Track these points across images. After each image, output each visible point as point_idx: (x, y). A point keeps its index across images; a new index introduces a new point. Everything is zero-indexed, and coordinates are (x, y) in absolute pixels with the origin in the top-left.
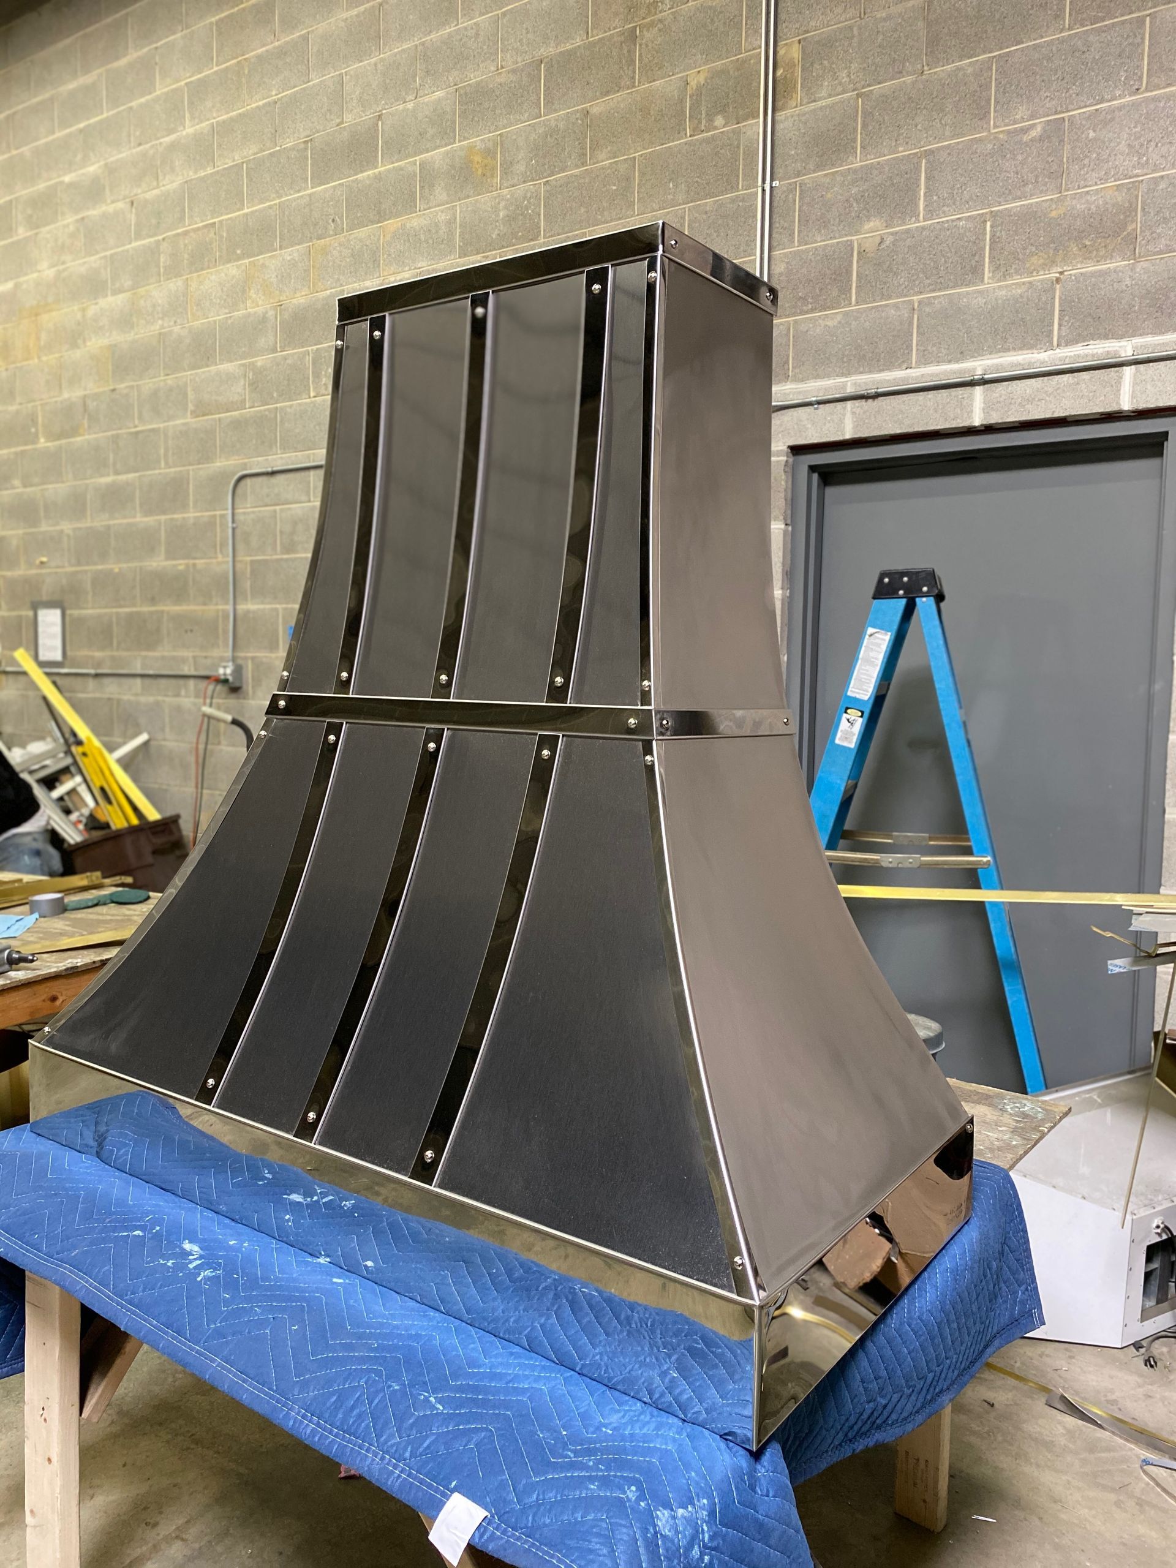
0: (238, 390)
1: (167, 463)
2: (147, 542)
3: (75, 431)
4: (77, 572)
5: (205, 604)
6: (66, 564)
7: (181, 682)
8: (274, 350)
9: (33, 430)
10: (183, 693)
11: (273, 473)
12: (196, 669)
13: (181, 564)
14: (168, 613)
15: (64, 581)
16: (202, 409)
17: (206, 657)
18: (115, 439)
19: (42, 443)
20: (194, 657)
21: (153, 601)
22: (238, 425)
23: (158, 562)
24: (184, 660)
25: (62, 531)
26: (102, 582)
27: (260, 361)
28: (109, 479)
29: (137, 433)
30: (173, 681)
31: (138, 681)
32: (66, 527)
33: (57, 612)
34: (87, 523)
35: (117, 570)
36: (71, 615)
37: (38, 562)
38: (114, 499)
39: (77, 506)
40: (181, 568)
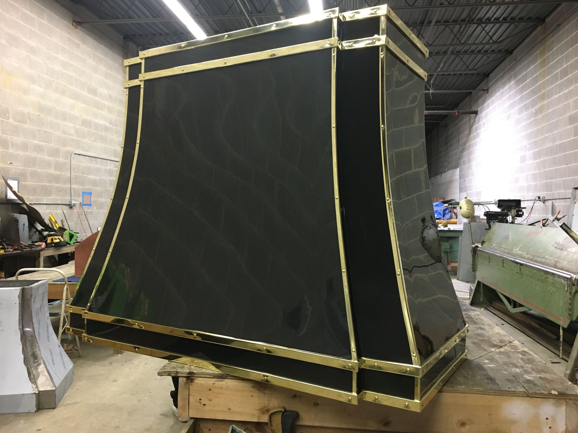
0: (72, 131)
1: (54, 143)
2: (49, 164)
3: (25, 122)
4: (24, 169)
5: (64, 185)
6: (20, 166)
7: (58, 206)
8: (80, 126)
9: (7, 115)
10: (58, 209)
11: (80, 155)
12: (61, 202)
13: (58, 173)
14: (54, 186)
15: (19, 172)
16: (64, 132)
17: (64, 199)
18: (39, 130)
19: (11, 120)
20: (61, 199)
21: (50, 182)
22: (73, 140)
23: (52, 171)
24: (58, 200)
25: (19, 154)
26: (34, 174)
27: (77, 127)
28: (37, 142)
29: (46, 131)
30: (55, 206)
31: (45, 206)
32: (21, 153)
33: (17, 182)
34: (28, 154)
35: (39, 171)
36: (21, 183)
37: (9, 163)
38: (38, 149)
39: (25, 147)
40: (58, 174)
